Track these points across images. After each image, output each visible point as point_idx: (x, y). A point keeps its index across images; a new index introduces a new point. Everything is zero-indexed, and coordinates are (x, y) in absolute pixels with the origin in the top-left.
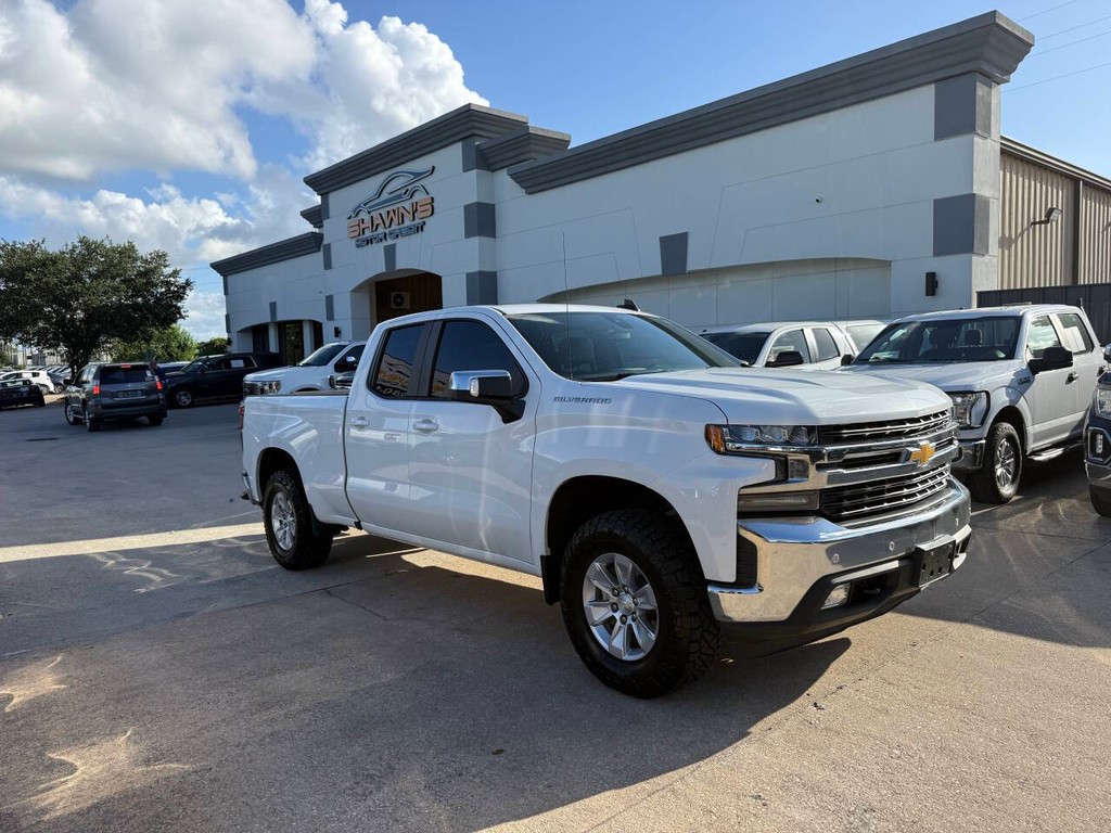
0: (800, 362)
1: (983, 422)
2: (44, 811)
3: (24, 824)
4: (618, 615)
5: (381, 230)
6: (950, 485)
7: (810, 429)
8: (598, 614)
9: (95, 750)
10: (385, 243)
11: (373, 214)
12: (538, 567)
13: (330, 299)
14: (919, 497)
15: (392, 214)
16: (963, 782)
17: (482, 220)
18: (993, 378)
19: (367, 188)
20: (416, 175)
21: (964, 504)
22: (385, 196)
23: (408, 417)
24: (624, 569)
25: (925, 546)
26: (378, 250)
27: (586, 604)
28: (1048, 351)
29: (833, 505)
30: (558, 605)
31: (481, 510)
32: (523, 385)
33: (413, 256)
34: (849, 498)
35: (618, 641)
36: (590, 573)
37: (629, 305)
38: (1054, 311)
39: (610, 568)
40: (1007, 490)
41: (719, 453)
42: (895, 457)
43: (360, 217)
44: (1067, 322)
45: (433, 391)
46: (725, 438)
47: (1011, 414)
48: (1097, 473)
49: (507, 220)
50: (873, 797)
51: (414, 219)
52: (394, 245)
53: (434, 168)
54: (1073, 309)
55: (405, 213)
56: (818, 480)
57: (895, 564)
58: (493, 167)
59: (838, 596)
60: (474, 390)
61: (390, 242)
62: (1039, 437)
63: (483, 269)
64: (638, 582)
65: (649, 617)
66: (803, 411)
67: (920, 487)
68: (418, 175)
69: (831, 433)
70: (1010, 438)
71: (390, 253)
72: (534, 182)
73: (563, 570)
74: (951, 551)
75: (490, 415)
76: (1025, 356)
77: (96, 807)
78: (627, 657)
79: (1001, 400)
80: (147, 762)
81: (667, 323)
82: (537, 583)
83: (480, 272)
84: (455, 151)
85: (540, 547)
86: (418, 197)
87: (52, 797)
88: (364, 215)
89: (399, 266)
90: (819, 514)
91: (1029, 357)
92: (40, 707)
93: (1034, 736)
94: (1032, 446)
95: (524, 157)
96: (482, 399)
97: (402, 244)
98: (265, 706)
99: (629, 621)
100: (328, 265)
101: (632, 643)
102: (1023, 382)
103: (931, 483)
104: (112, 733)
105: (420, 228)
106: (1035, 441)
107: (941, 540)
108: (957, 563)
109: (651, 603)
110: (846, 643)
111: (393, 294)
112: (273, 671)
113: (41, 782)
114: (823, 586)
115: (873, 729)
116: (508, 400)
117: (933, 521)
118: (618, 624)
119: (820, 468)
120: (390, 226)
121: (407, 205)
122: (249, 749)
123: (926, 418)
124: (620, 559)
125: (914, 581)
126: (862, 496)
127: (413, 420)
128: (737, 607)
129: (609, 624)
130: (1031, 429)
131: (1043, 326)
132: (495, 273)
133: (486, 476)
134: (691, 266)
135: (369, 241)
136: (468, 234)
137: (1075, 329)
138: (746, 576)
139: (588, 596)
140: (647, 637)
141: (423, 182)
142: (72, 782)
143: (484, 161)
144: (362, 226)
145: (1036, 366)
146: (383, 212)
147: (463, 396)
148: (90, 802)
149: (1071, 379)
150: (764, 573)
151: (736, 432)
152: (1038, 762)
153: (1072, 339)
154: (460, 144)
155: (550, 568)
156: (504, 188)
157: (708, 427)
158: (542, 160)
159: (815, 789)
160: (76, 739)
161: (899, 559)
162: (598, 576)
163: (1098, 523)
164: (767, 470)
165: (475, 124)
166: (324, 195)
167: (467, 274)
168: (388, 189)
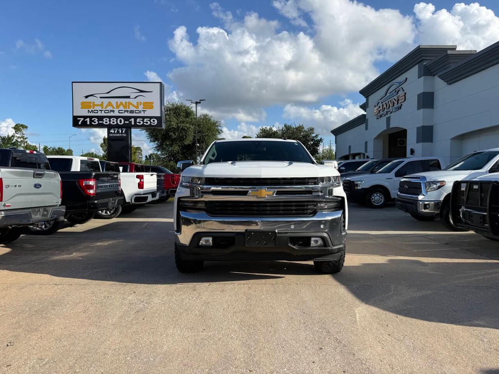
5: (386, 110)
10: (387, 116)
11: (383, 103)
13: (366, 143)
15: (390, 102)
17: (427, 100)
19: (382, 92)
20: (399, 83)
22: (388, 94)
26: (384, 119)
29: (212, 208)
33: (398, 121)
43: (379, 105)
49: (439, 100)
51: (398, 104)
52: (390, 117)
53: (406, 78)
55: (395, 102)
58: (433, 74)
61: (388, 115)
63: (424, 125)
68: (401, 83)
71: (388, 120)
72: (451, 78)
83: (422, 126)
84: (415, 70)
86: (401, 93)
88: (380, 105)
89: (392, 126)
90: (206, 211)
95: (447, 67)
97: (393, 116)
100: (366, 129)
105: (400, 108)
111: (399, 139)
120: (389, 108)
121: (395, 97)
132: (432, 127)
135: (381, 116)
136: (418, 109)
141: (402, 86)
143: (427, 72)
144: (379, 109)
146: (387, 102)
154: (417, 65)
156: (438, 85)
158: (453, 66)
165: (423, 55)
166: (367, 97)
167: (418, 128)
168: (389, 92)
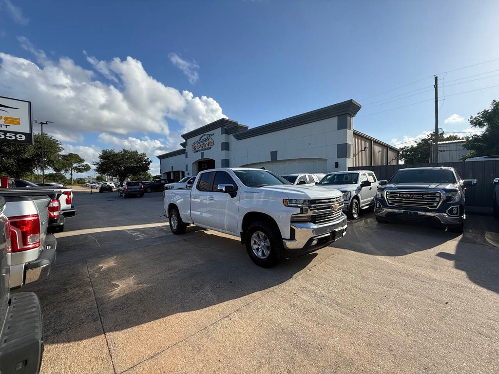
0: (305, 183)
1: (349, 199)
2: (110, 297)
3: (105, 301)
4: (260, 247)
5: (200, 148)
6: (342, 215)
7: (309, 200)
8: (255, 247)
9: (124, 281)
11: (198, 144)
12: (240, 235)
13: (187, 166)
14: (335, 218)
15: (203, 144)
16: (346, 289)
17: (226, 146)
18: (352, 188)
19: (197, 138)
21: (346, 219)
22: (201, 140)
23: (207, 196)
24: (262, 235)
25: (336, 230)
26: (199, 154)
27: (252, 244)
28: (365, 182)
29: (314, 219)
30: (245, 244)
31: (225, 220)
32: (236, 188)
33: (208, 155)
34: (318, 218)
35: (260, 254)
36: (253, 236)
37: (263, 168)
38: (366, 172)
39: (258, 235)
40: (355, 216)
41: (286, 206)
42: (329, 208)
44: (370, 175)
45: (213, 189)
46: (288, 202)
47: (356, 197)
48: (377, 212)
49: (232, 146)
50: (324, 293)
51: (209, 146)
53: (214, 133)
54: (371, 172)
55: (206, 144)
56: (310, 213)
57: (329, 234)
58: (229, 133)
59: (315, 242)
60: (224, 190)
61: (202, 151)
62: (363, 203)
63: (226, 159)
64: (265, 239)
65: (268, 248)
66: (306, 196)
67: (335, 215)
68: (210, 135)
69: (313, 201)
70: (356, 203)
71: (202, 154)
72: (239, 137)
73: (246, 235)
74: (342, 231)
75: (228, 196)
76: (360, 183)
77: (124, 296)
78: (262, 258)
79: (354, 194)
80: (138, 284)
81: (273, 173)
82: (239, 239)
84: (219, 130)
85: (240, 230)
86: (210, 140)
87: (113, 293)
88: (196, 145)
89: (205, 157)
90: (310, 222)
91: (361, 183)
92: (110, 269)
93: (363, 278)
94: (361, 205)
95: (237, 131)
96: (225, 192)
97: (205, 152)
98: (169, 270)
99: (263, 248)
100: (187, 157)
101: (263, 254)
102: (359, 190)
103: (337, 214)
104: (129, 276)
105: (210, 148)
106: (362, 204)
107: (340, 228)
108: (344, 234)
109: (269, 244)
110: (316, 254)
111: (203, 164)
112: (172, 260)
113: (110, 289)
114: (311, 240)
115: (323, 276)
116: (232, 192)
117: (338, 224)
118: (260, 249)
119: (311, 210)
120: (202, 147)
121: (207, 142)
122: (165, 281)
123: (336, 198)
124: (261, 233)
125: (334, 239)
126: (321, 217)
127: (208, 197)
128: (290, 245)
129: (258, 249)
130: (361, 201)
131: (364, 176)
132: (229, 160)
133: (226, 211)
134: (278, 159)
135: (197, 151)
136: (222, 150)
137: (372, 177)
138: (293, 237)
139: (252, 242)
140: (267, 253)
141: (211, 137)
142: (118, 289)
143: (227, 132)
144: (195, 147)
145: (362, 186)
146: (201, 144)
147: (221, 191)
148: (123, 295)
149: (370, 189)
150: (297, 236)
151: (291, 201)
152: (364, 284)
153: (371, 179)
154: (221, 128)
155: (243, 235)
156: (232, 138)
157: (283, 199)
158: (241, 132)
159: (309, 291)
160: (120, 278)
161: (330, 233)
162: (255, 237)
163: (377, 225)
164: (298, 211)
165: (225, 123)
166: (186, 140)
167: (222, 160)
168: (202, 138)
